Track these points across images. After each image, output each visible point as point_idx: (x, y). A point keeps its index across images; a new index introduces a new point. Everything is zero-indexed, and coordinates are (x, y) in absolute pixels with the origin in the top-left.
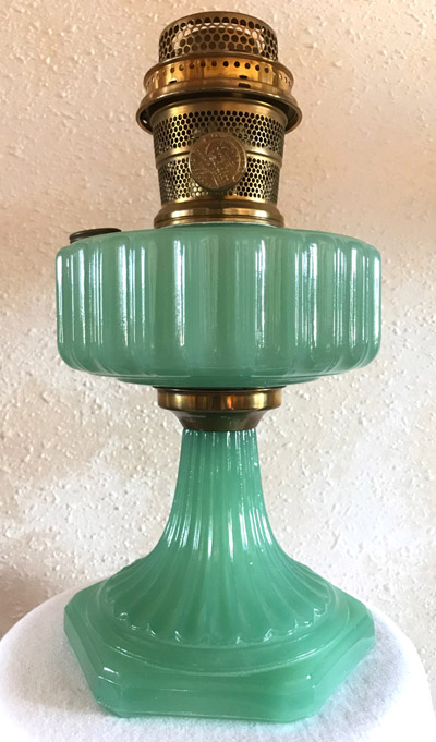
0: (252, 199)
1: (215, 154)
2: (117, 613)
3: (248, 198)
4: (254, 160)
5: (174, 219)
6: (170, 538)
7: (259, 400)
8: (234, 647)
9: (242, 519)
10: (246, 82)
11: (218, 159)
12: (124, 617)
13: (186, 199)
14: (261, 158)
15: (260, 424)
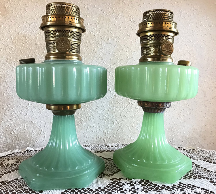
0: (73, 53)
1: (63, 43)
2: (35, 165)
3: (72, 53)
4: (73, 43)
5: (51, 58)
6: (50, 145)
7: (75, 107)
8: (68, 171)
9: (70, 140)
10: (71, 23)
11: (63, 44)
12: (37, 166)
13: (54, 53)
14: (75, 42)
15: (76, 113)
